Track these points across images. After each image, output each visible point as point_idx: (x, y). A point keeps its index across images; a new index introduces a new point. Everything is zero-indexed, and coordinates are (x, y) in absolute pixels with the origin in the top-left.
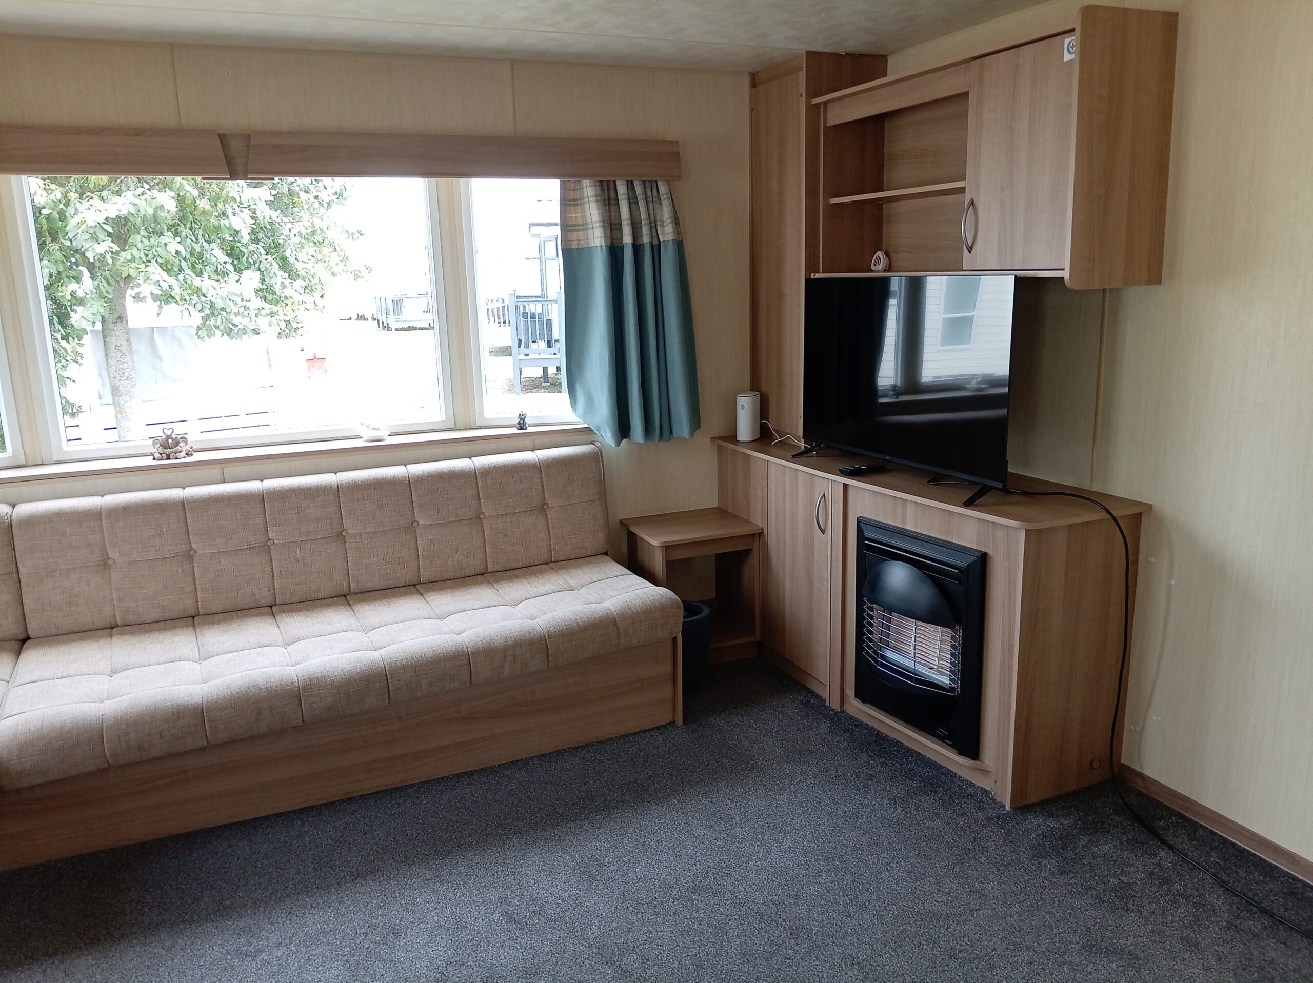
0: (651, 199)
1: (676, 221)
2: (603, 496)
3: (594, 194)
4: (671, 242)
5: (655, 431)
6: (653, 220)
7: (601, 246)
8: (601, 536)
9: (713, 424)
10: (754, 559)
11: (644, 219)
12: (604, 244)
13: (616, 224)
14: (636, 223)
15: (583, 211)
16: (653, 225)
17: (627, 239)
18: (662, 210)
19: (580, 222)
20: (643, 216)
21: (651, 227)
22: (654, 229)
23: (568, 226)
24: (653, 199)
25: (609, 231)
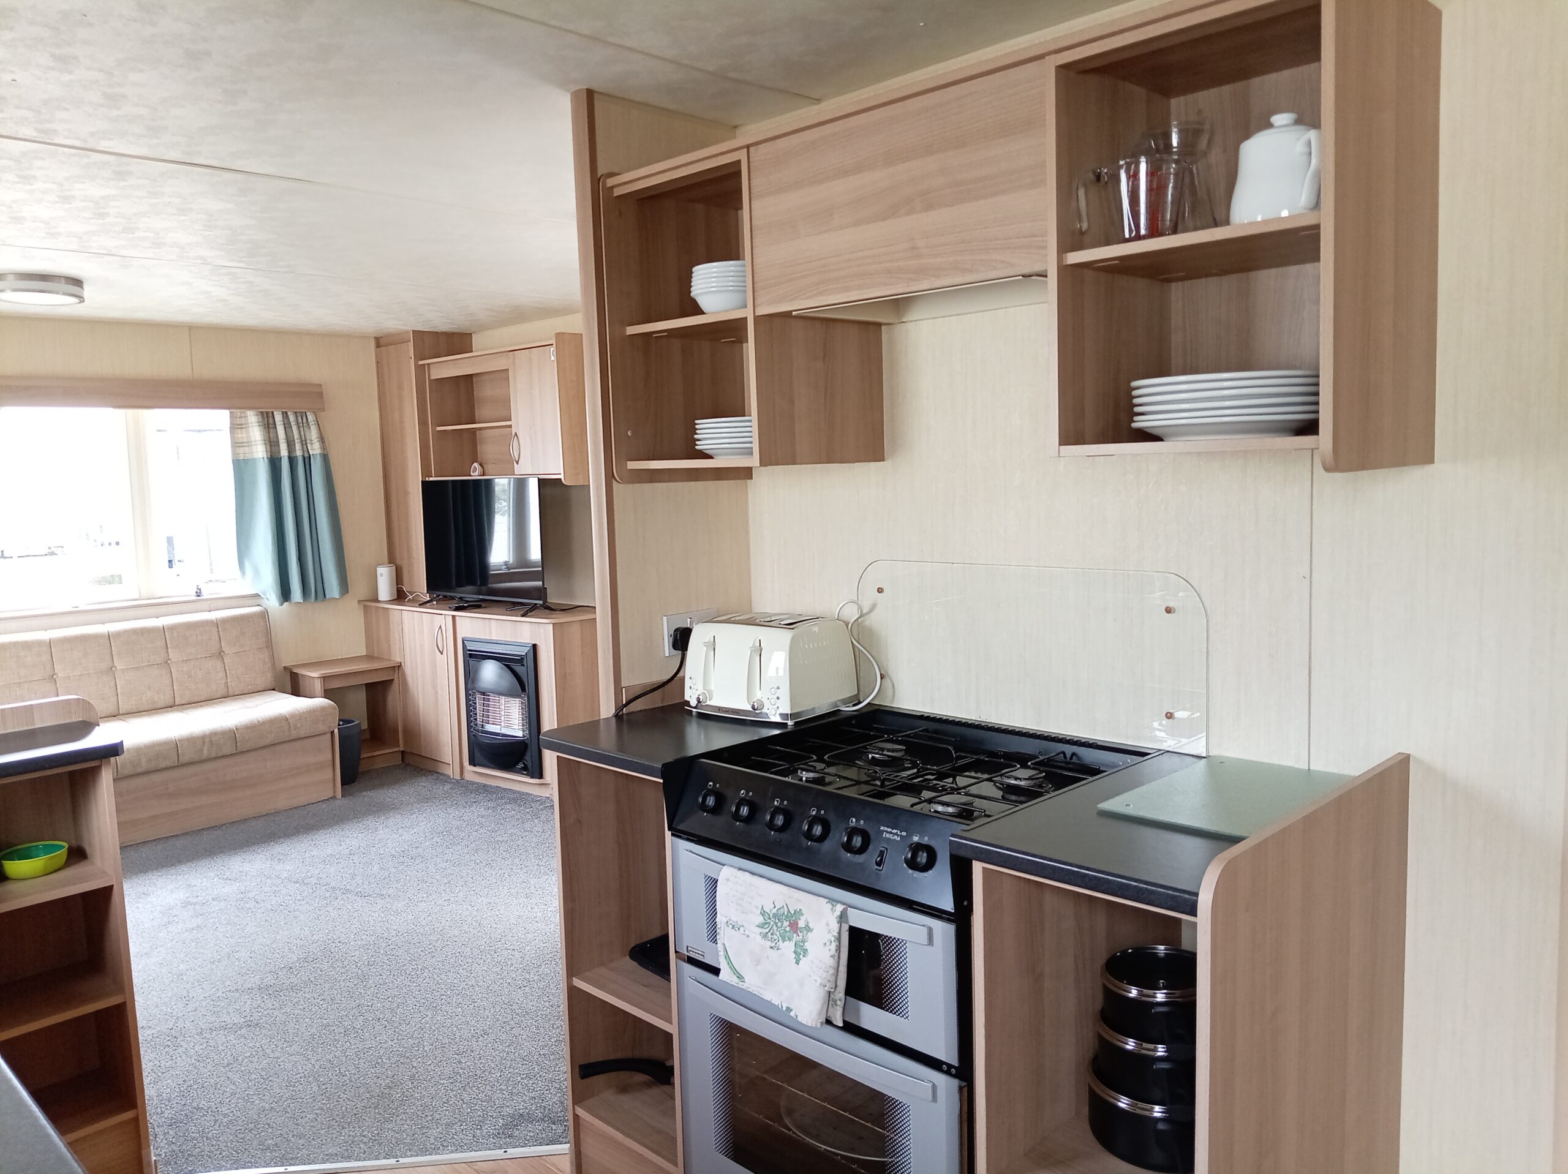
0: (301, 425)
1: (322, 440)
2: (269, 644)
3: (257, 420)
4: (318, 456)
5: (311, 593)
6: (304, 439)
7: (263, 458)
8: (269, 675)
9: (359, 589)
10: (395, 686)
11: (297, 439)
12: (265, 456)
13: (274, 442)
14: (291, 442)
15: (248, 433)
16: (304, 442)
17: (284, 453)
18: (310, 432)
19: (245, 440)
20: (296, 436)
21: (302, 445)
22: (305, 446)
23: (236, 443)
24: (303, 425)
25: (268, 447)
